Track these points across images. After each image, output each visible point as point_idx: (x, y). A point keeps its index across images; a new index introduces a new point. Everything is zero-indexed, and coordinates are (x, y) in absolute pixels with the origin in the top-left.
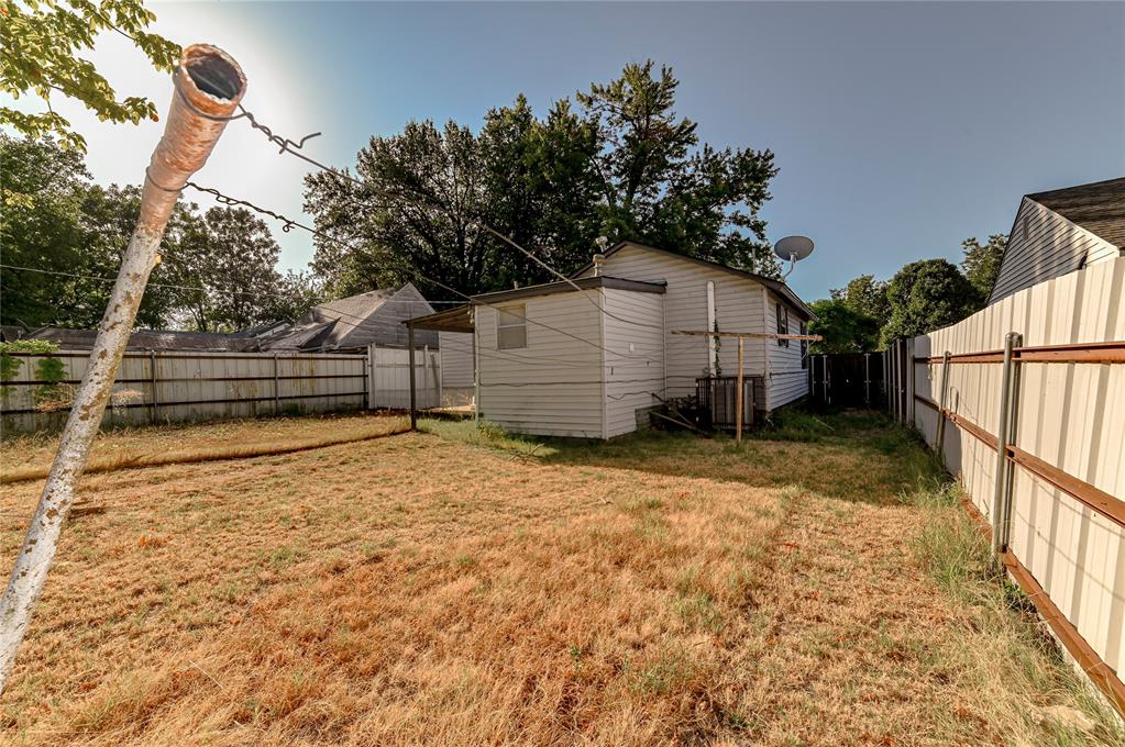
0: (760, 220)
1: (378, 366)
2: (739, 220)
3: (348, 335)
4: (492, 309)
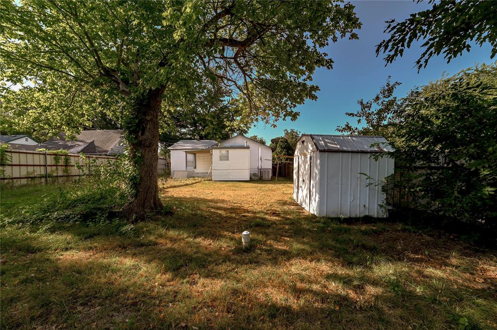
4: (218, 151)
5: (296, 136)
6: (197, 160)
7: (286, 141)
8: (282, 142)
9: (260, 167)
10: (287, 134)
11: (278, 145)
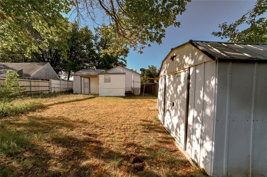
0: (126, 60)
1: (53, 84)
2: (122, 59)
3: (34, 75)
4: (103, 76)
5: (155, 69)
6: (91, 82)
7: (150, 72)
8: (147, 72)
9: (133, 87)
10: (150, 68)
11: (145, 74)
